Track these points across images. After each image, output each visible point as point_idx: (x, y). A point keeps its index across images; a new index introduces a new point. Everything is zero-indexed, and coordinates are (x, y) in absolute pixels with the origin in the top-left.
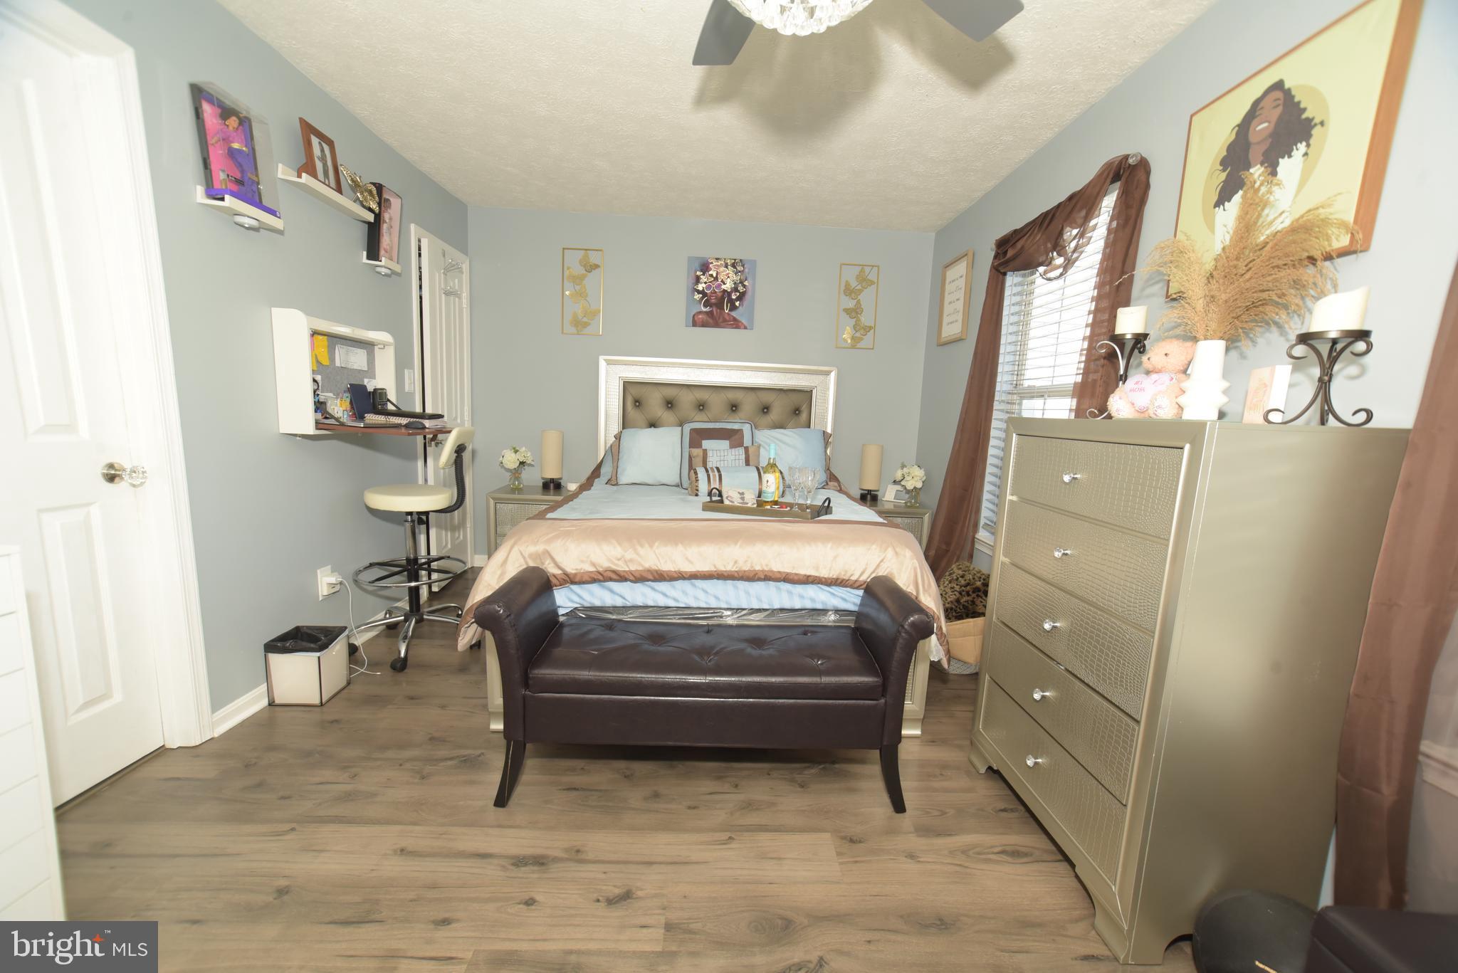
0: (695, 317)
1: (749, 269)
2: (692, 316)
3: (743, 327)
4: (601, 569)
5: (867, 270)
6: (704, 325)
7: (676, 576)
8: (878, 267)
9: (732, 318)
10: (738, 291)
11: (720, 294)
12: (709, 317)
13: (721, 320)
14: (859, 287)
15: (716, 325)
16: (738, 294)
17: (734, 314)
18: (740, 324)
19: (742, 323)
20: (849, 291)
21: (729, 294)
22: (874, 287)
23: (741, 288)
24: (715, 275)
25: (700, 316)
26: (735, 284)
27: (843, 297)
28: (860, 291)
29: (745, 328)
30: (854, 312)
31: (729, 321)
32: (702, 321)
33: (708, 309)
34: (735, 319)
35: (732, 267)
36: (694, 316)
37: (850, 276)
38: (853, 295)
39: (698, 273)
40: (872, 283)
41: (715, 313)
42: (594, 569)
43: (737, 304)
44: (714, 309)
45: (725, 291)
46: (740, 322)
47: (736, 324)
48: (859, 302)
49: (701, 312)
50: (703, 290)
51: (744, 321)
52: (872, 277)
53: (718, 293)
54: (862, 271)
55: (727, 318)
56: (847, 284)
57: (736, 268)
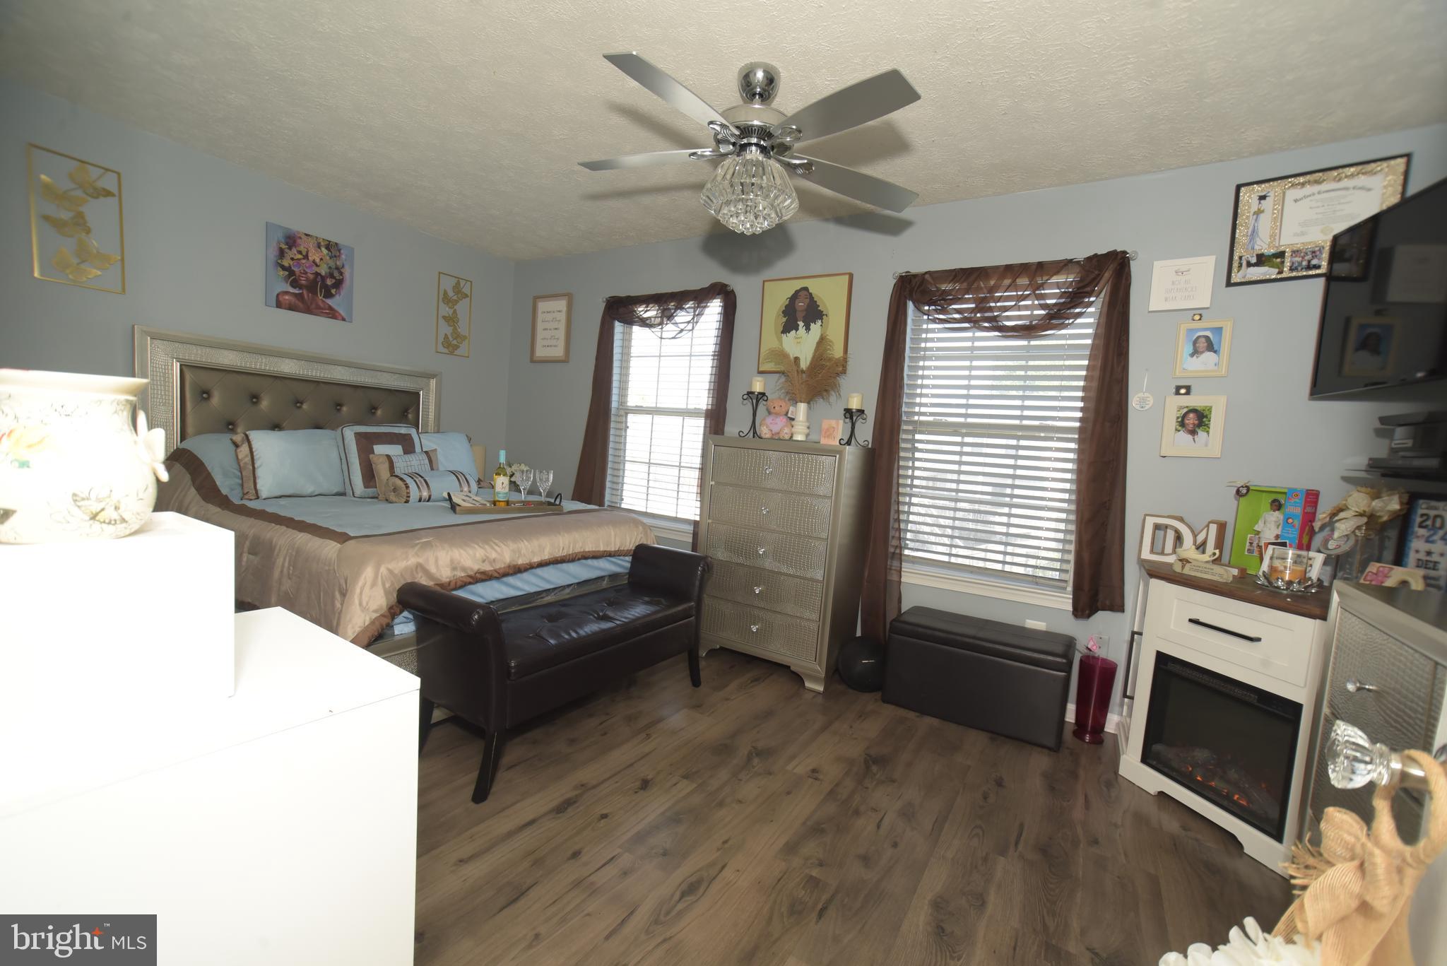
0: (280, 296)
1: (346, 255)
2: (275, 295)
3: (340, 318)
4: (472, 573)
5: (462, 283)
6: (291, 308)
7: (528, 567)
8: (471, 282)
9: (327, 306)
10: (334, 278)
11: (311, 277)
12: (298, 300)
13: (313, 306)
14: (455, 298)
15: (308, 311)
16: (334, 281)
17: (329, 302)
18: (337, 314)
19: (340, 314)
20: (447, 300)
21: (323, 278)
22: (468, 299)
23: (336, 274)
24: (304, 254)
25: (287, 297)
26: (330, 268)
27: (441, 304)
28: (456, 302)
29: (344, 320)
30: (451, 320)
31: (323, 309)
32: (290, 304)
33: (296, 291)
34: (330, 308)
35: (326, 248)
36: (278, 295)
37: (448, 284)
38: (450, 304)
39: (284, 246)
40: (467, 296)
41: (306, 296)
42: (463, 574)
43: (333, 291)
44: (305, 292)
45: (317, 274)
46: (337, 312)
47: (333, 314)
48: (455, 312)
49: (287, 293)
50: (290, 267)
51: (343, 313)
52: (466, 290)
53: (309, 275)
54: (458, 283)
55: (322, 305)
56: (445, 293)
57: (331, 252)
